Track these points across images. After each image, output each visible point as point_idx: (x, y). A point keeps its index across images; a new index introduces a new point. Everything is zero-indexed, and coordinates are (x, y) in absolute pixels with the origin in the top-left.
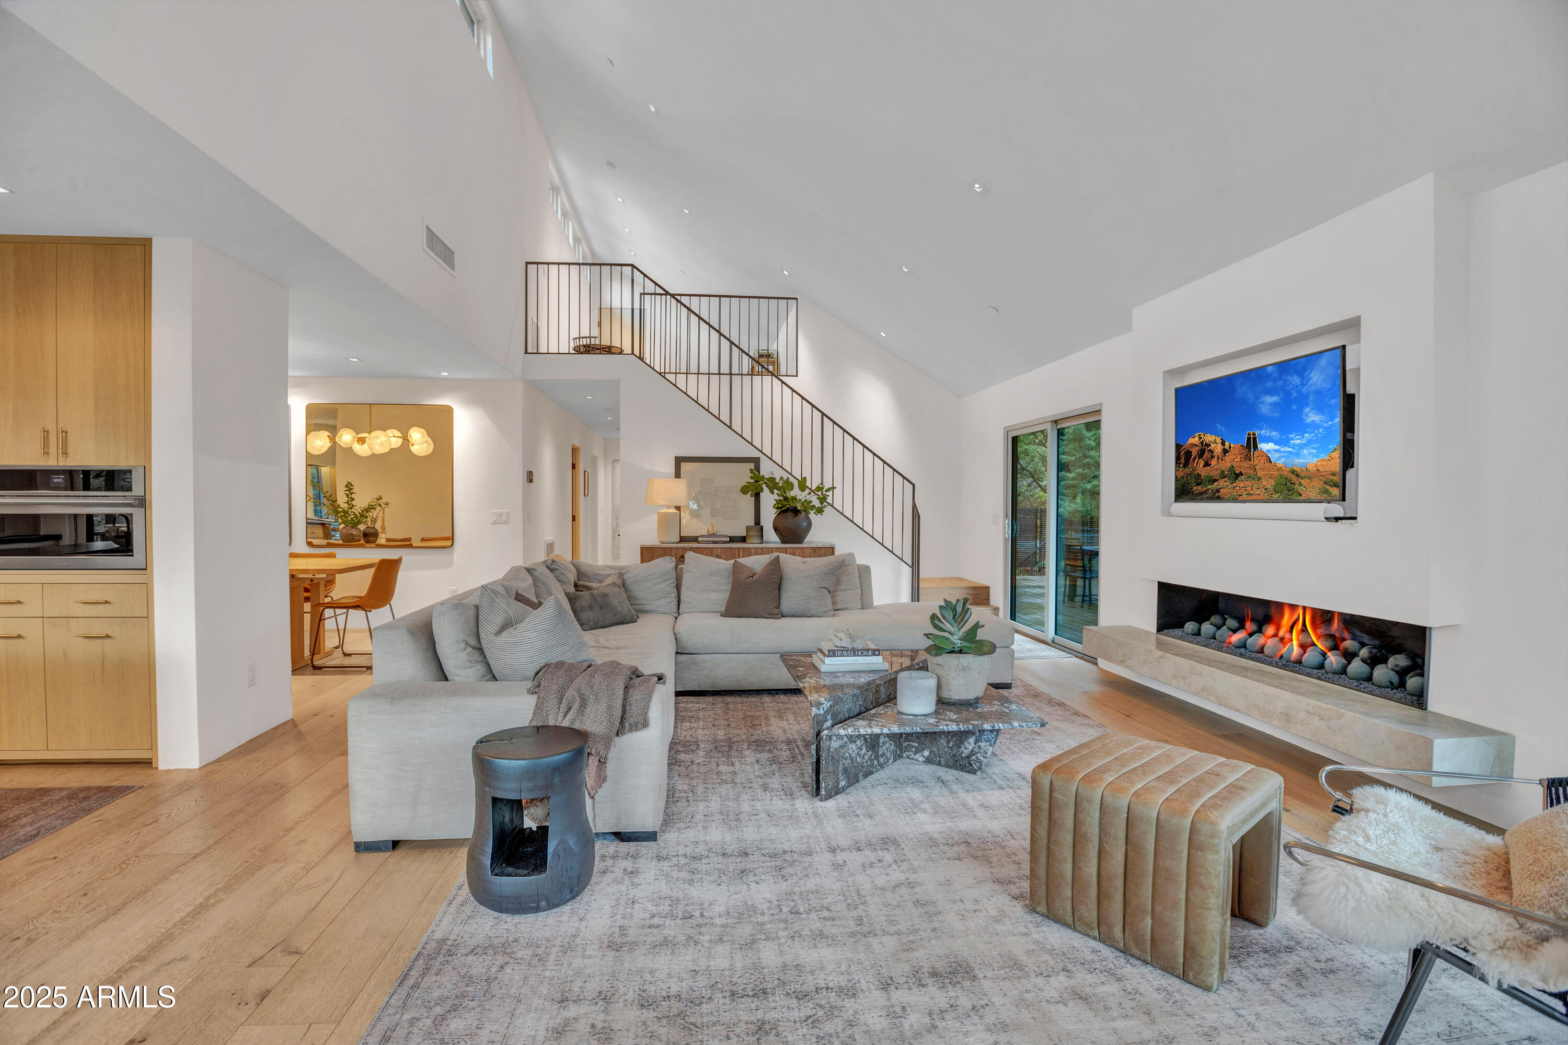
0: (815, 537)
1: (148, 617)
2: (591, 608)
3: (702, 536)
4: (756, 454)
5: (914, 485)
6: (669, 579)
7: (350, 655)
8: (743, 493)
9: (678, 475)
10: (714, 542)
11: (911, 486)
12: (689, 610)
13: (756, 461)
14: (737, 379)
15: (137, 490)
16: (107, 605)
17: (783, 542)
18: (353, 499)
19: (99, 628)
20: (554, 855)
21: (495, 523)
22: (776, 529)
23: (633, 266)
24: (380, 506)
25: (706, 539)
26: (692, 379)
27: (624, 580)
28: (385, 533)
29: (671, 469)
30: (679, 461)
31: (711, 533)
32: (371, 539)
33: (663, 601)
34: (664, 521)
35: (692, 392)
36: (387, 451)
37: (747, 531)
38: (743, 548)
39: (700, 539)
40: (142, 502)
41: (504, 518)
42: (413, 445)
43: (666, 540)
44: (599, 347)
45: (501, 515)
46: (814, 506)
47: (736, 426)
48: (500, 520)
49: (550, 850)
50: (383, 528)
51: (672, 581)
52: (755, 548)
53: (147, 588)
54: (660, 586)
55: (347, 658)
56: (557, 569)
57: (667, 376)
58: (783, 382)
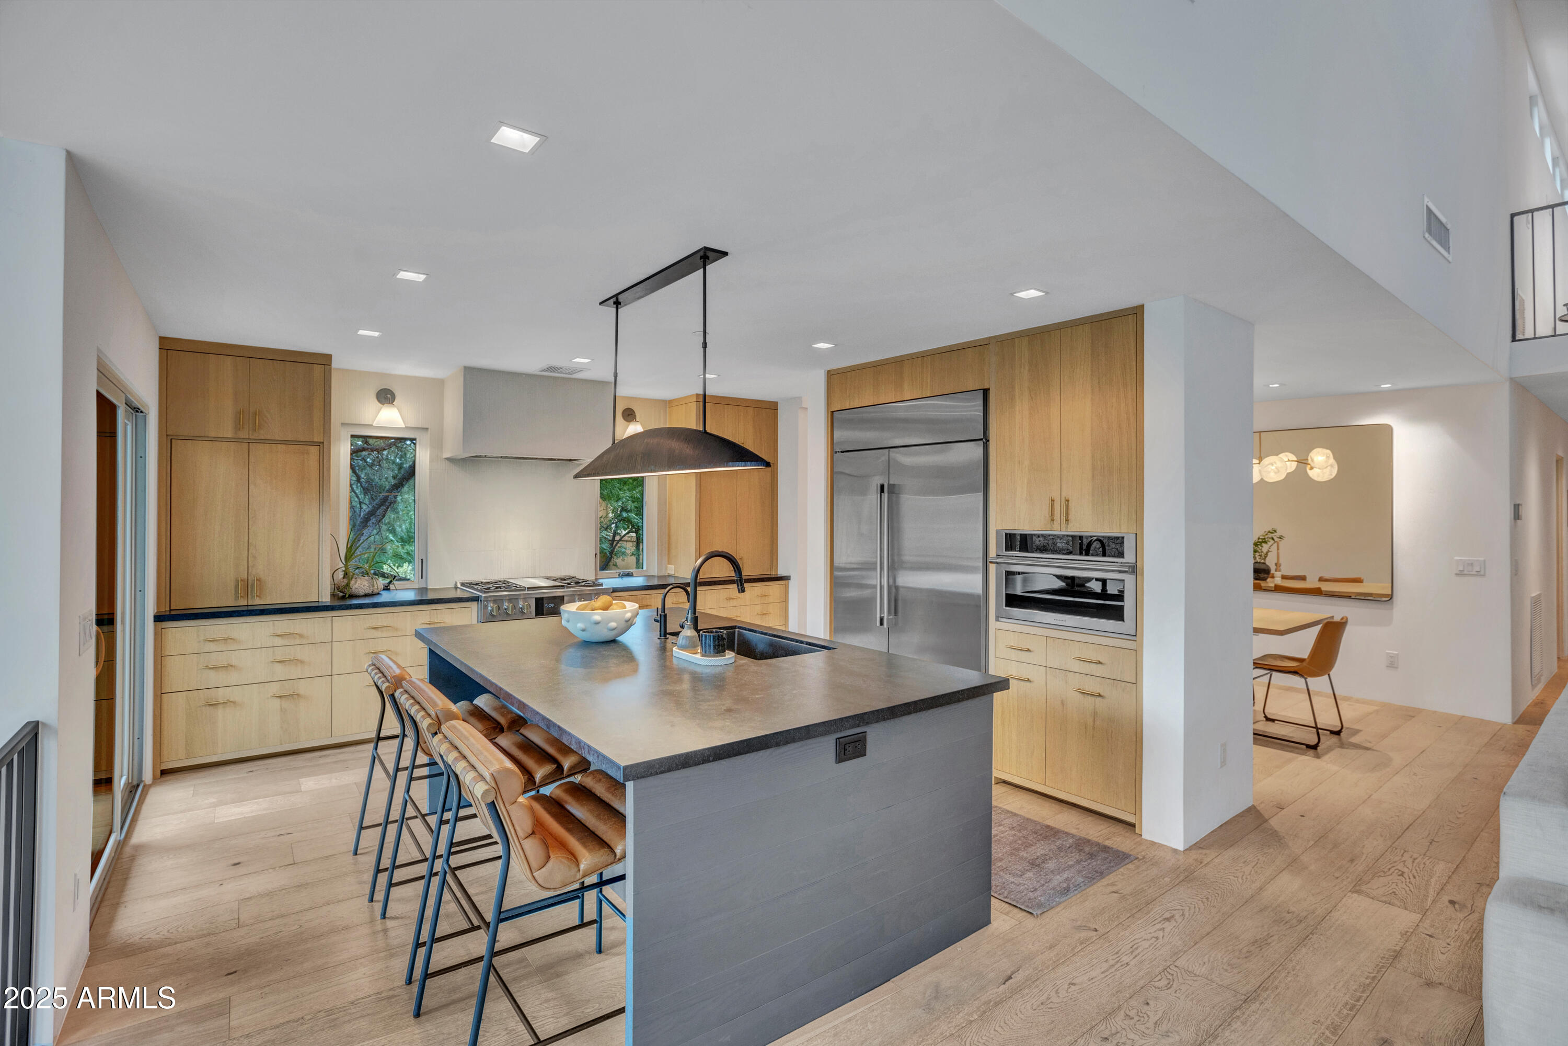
1: (1136, 683)
7: (1273, 720)
15: (1129, 557)
16: (1099, 666)
19: (1092, 686)
21: (1461, 574)
24: (1273, 539)
28: (1280, 571)
32: (1262, 575)
40: (1134, 569)
41: (1475, 569)
42: (1312, 468)
45: (1470, 565)
48: (1468, 571)
50: (1278, 565)
53: (1137, 654)
55: (1270, 723)
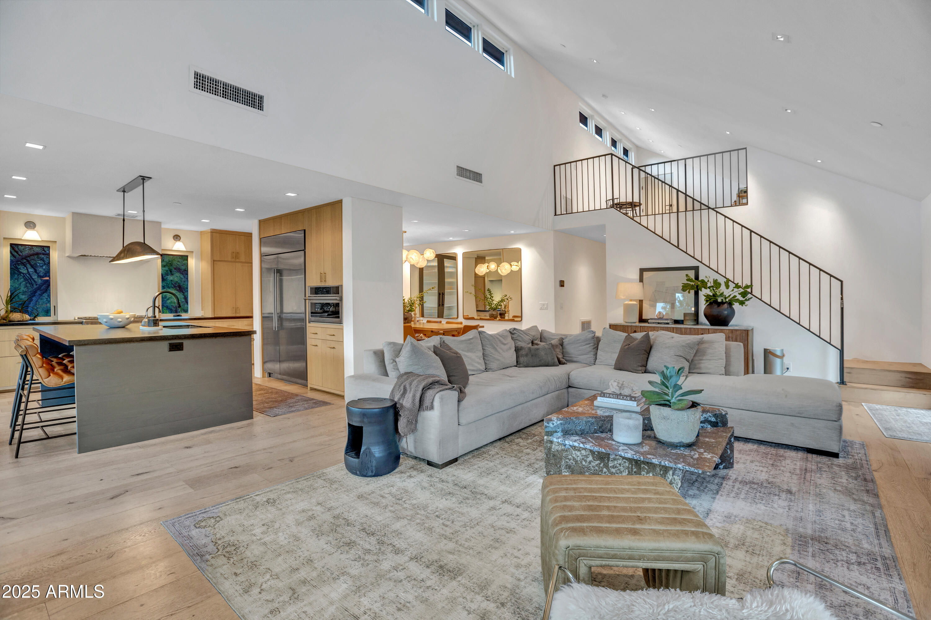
0: (736, 322)
1: (343, 342)
2: (526, 355)
3: (652, 319)
4: (696, 264)
5: (842, 282)
6: (589, 344)
8: (683, 291)
9: (641, 280)
10: (659, 323)
11: (840, 283)
12: (600, 363)
13: (696, 269)
14: (682, 215)
15: (340, 294)
16: (334, 337)
17: (712, 324)
18: (493, 297)
20: (364, 452)
21: (541, 309)
22: (706, 316)
23: (612, 155)
25: (653, 321)
26: (651, 218)
27: (563, 342)
29: (636, 276)
30: (642, 271)
31: (659, 317)
33: (585, 356)
34: (628, 308)
35: (651, 227)
36: (509, 272)
37: (684, 317)
38: (676, 328)
39: (649, 321)
40: (341, 299)
41: (545, 306)
43: (627, 321)
44: (625, 203)
45: (544, 305)
46: (738, 299)
47: (682, 246)
48: (544, 308)
49: (362, 450)
51: (592, 344)
52: (685, 328)
53: (343, 331)
54: (583, 347)
56: (516, 333)
57: (635, 219)
58: (717, 212)
